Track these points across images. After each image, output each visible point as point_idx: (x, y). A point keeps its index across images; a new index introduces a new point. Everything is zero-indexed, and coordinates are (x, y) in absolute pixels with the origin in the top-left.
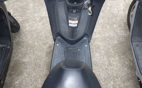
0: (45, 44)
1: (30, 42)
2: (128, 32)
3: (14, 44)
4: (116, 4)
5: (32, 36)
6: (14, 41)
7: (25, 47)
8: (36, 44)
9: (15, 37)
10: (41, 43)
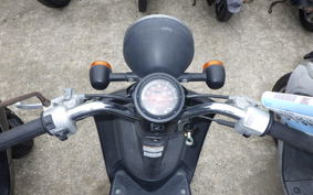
0: (88, 181)
1: (55, 177)
2: (274, 148)
3: (17, 183)
4: (242, 85)
5: (60, 162)
6: (17, 177)
7: (42, 190)
8: (68, 181)
9: (21, 166)
10: (80, 178)
